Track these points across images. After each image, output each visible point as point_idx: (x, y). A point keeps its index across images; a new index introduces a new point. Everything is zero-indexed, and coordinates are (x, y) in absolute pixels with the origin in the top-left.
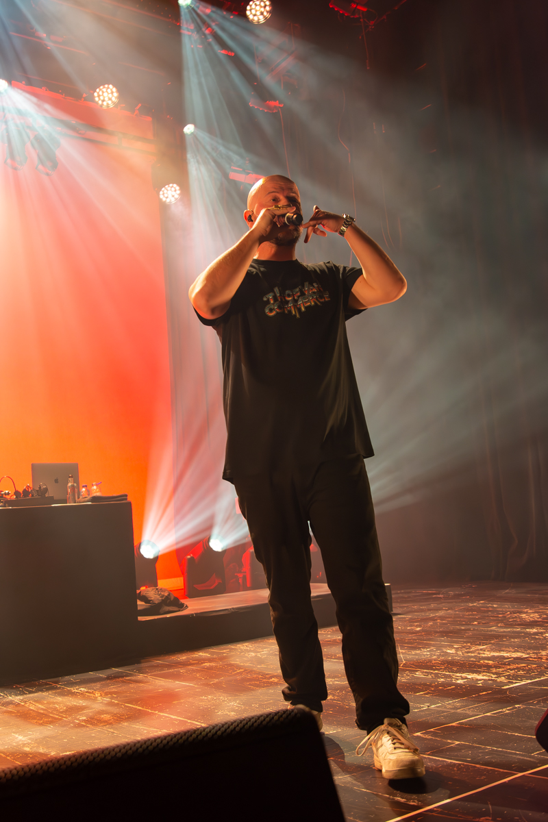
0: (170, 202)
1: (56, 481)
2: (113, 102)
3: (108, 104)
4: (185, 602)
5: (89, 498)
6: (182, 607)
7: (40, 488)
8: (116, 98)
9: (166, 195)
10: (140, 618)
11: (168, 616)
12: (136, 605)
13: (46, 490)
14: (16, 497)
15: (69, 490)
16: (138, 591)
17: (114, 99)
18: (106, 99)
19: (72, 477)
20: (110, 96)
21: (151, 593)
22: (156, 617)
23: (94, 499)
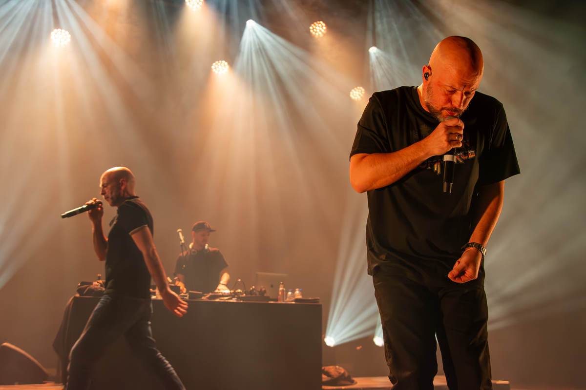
0: (358, 99)
1: (272, 286)
2: (322, 33)
3: (319, 34)
4: (355, 379)
5: (293, 299)
6: (352, 382)
7: (261, 290)
8: (324, 30)
9: (355, 95)
10: (324, 387)
11: (343, 387)
12: (321, 378)
13: (265, 291)
14: (246, 295)
15: (280, 293)
16: (323, 368)
17: (323, 31)
18: (318, 31)
19: (282, 284)
20: (321, 29)
21: (331, 369)
22: (335, 388)
23: (297, 300)
